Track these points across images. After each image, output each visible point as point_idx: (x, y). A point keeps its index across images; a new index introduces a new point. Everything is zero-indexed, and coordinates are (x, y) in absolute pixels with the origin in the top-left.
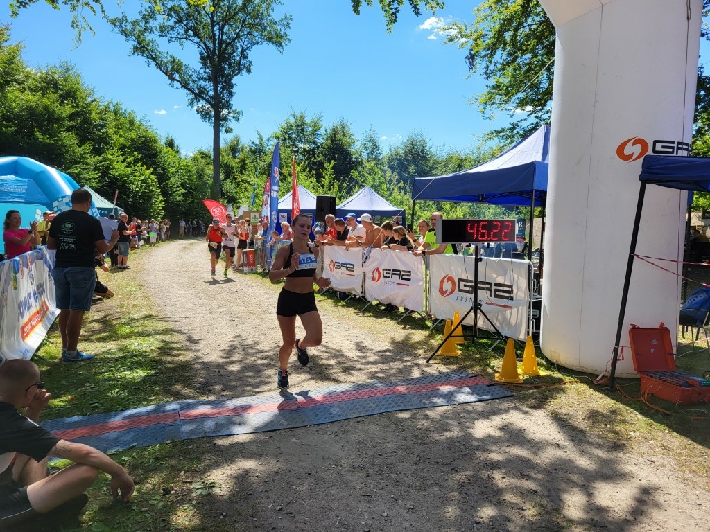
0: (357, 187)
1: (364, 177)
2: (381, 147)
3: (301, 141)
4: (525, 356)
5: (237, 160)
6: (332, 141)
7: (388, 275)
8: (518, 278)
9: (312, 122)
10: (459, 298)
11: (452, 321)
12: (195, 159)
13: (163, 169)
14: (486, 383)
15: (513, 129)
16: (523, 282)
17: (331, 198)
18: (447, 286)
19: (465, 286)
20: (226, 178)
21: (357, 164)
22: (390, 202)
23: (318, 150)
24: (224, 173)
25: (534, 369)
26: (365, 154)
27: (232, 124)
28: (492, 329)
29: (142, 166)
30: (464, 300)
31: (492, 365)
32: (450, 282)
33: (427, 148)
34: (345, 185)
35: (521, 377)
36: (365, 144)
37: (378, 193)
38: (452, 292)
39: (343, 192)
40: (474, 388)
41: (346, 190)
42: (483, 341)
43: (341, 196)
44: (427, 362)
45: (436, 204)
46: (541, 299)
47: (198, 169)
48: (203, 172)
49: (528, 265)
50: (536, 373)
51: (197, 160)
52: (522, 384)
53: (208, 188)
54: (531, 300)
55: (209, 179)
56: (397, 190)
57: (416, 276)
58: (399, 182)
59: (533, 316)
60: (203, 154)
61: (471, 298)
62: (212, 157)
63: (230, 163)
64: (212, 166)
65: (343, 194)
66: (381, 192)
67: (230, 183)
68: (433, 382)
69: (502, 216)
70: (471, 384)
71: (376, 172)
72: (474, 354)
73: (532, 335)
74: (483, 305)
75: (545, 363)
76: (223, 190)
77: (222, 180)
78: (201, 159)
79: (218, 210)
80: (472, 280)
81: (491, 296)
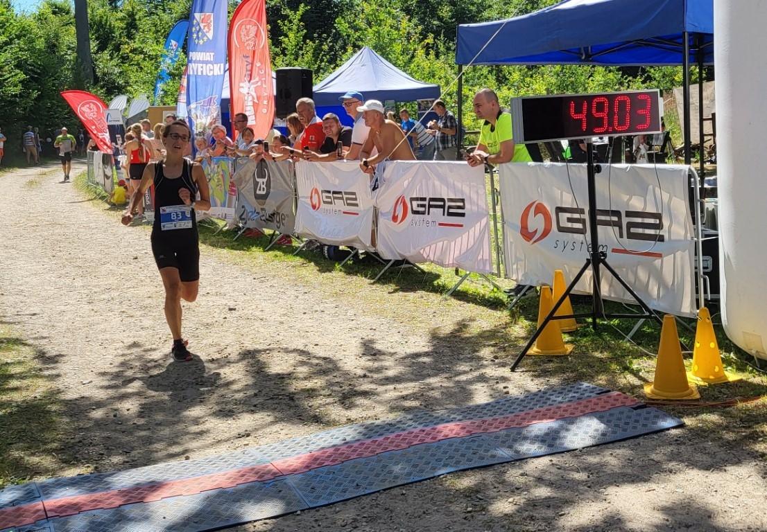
0: (350, 49)
1: (361, 29)
4: (697, 345)
5: (120, 15)
7: (422, 209)
8: (670, 199)
10: (561, 246)
11: (551, 290)
12: (41, 18)
14: (628, 403)
16: (680, 206)
17: (303, 71)
18: (536, 223)
19: (570, 220)
20: (102, 48)
22: (411, 74)
24: (97, 39)
25: (717, 369)
28: (629, 298)
30: (570, 246)
31: (635, 367)
32: (540, 216)
34: (325, 47)
37: (387, 59)
38: (546, 233)
39: (322, 61)
40: (608, 414)
41: (328, 57)
42: (612, 322)
43: (319, 68)
44: (513, 370)
45: (494, 72)
46: (717, 235)
47: (48, 35)
48: (57, 40)
49: (687, 173)
50: (721, 377)
51: (46, 19)
52: (697, 400)
53: (68, 69)
54: (698, 238)
55: (69, 52)
56: (422, 51)
57: (475, 208)
58: (425, 37)
59: (704, 268)
60: (56, 8)
61: (584, 242)
62: (73, 12)
63: (106, 20)
64: (74, 28)
65: (323, 64)
66: (392, 56)
67: (109, 58)
68: (519, 409)
69: (616, 87)
70: (602, 407)
71: (381, 20)
72: (599, 348)
73: (705, 306)
74: (609, 253)
75: (734, 357)
76: (97, 70)
77: (94, 53)
78: (52, 15)
79: (91, 109)
80: (583, 209)
81: (621, 236)
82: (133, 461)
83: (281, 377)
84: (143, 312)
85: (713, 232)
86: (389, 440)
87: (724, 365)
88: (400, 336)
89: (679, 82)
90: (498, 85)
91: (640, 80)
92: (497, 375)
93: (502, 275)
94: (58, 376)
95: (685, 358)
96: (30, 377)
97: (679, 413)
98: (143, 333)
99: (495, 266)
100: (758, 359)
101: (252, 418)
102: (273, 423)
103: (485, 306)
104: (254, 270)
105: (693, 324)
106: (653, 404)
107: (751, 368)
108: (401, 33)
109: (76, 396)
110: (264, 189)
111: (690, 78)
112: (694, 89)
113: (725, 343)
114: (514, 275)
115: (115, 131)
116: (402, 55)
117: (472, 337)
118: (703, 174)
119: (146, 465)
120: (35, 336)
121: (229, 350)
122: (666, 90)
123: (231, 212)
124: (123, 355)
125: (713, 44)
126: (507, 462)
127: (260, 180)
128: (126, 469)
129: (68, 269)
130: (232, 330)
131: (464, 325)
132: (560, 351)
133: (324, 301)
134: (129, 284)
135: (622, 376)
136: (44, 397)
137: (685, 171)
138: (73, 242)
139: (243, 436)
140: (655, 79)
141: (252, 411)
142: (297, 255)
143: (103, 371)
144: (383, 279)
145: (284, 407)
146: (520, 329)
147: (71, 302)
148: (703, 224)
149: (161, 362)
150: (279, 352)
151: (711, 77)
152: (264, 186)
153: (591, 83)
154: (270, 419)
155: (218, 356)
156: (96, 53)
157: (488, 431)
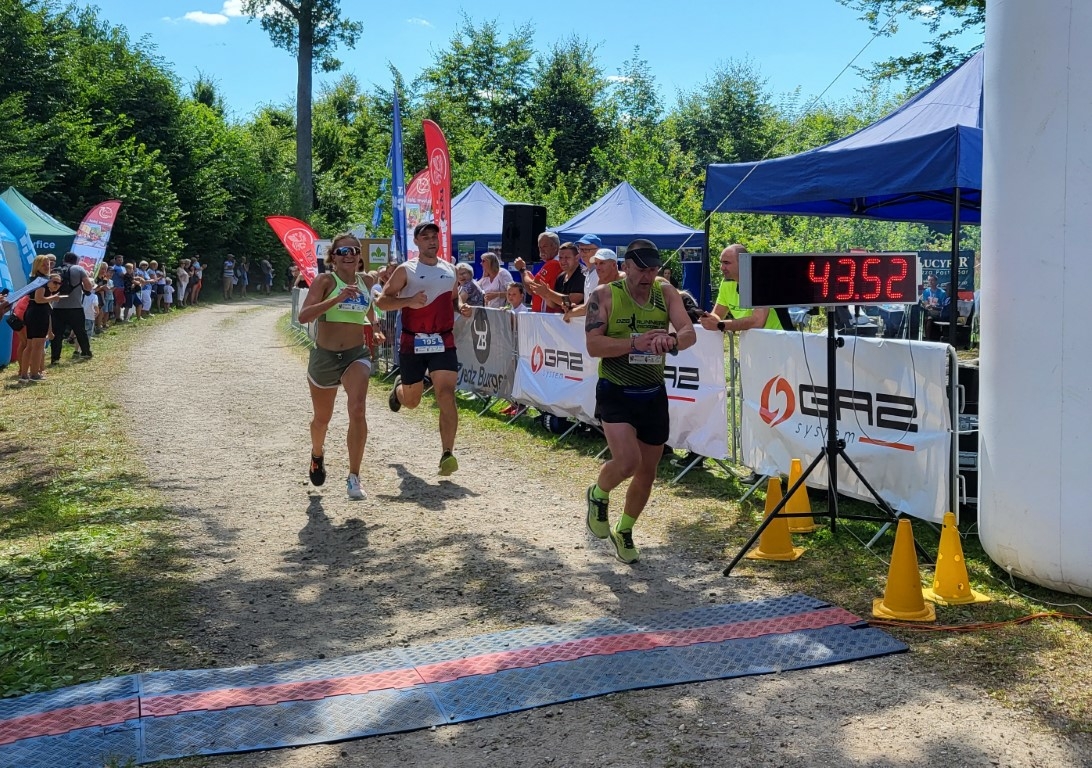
0: (606, 184)
2: (658, 96)
3: (485, 86)
4: (940, 557)
5: (350, 129)
6: (554, 85)
8: (926, 382)
9: (511, 45)
10: (803, 428)
12: (258, 129)
13: (185, 149)
15: (938, 56)
16: (936, 393)
18: (778, 402)
19: (815, 401)
21: (607, 137)
22: (677, 217)
23: (523, 104)
24: (321, 156)
25: (962, 587)
26: (624, 113)
27: (338, 50)
29: (137, 142)
32: (782, 394)
33: (760, 97)
34: (578, 180)
36: (624, 92)
37: (652, 200)
38: (788, 414)
41: (581, 192)
47: (264, 149)
48: (274, 155)
50: (966, 597)
51: (262, 130)
53: (284, 191)
55: (287, 170)
58: (698, 173)
59: (960, 465)
60: (276, 118)
62: (295, 122)
63: (333, 135)
64: (295, 142)
66: (656, 195)
67: (332, 179)
71: (645, 152)
76: (319, 193)
77: (315, 172)
78: (270, 127)
79: (299, 239)
81: (869, 422)
106: (878, 624)
114: (750, 463)
116: (668, 193)
127: (480, 333)
137: (943, 351)
152: (485, 341)
156: (319, 172)
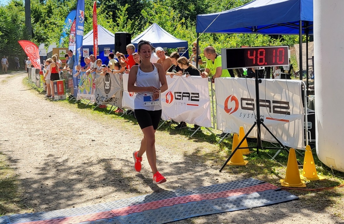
0: (148, 24)
1: (152, 15)
4: (305, 162)
5: (45, 7)
8: (293, 95)
10: (243, 115)
11: (238, 135)
12: (10, 8)
14: (273, 188)
16: (298, 98)
17: (127, 34)
18: (232, 105)
19: (247, 104)
20: (36, 21)
21: (145, 5)
22: (175, 36)
24: (34, 17)
25: (314, 174)
28: (273, 140)
30: (247, 116)
31: (276, 172)
32: (234, 101)
34: (137, 23)
35: (304, 182)
37: (164, 29)
38: (236, 109)
39: (135, 29)
40: (264, 193)
41: (138, 27)
42: (266, 151)
43: (134, 32)
44: (220, 171)
45: (213, 35)
46: (315, 112)
47: (13, 15)
48: (16, 17)
49: (301, 84)
50: (316, 178)
51: (12, 8)
52: (305, 188)
54: (306, 114)
55: (22, 23)
56: (180, 25)
57: (204, 97)
58: (181, 19)
59: (308, 127)
60: (17, 3)
61: (253, 114)
62: (24, 5)
64: (24, 12)
65: (135, 30)
66: (166, 28)
67: (39, 26)
68: (223, 189)
69: (268, 43)
70: (261, 190)
71: (162, 11)
72: (260, 163)
73: (309, 144)
74: (265, 119)
75: (322, 169)
77: (33, 24)
78: (14, 7)
79: (31, 49)
80: (253, 99)
81: (270, 112)
82: (50, 208)
83: (115, 171)
84: (54, 141)
85: (312, 111)
86: (164, 202)
87: (317, 172)
88: (169, 155)
89: (297, 42)
90: (214, 42)
91: (279, 40)
92: (213, 173)
93: (216, 128)
94: (16, 168)
95: (299, 168)
96: (4, 169)
97: (297, 193)
98: (54, 150)
99: (212, 124)
100: (333, 170)
101: (103, 190)
102: (112, 192)
103: (208, 142)
104: (103, 123)
105: (303, 153)
106: (284, 189)
107: (330, 174)
108: (170, 17)
109: (24, 178)
110: (108, 86)
111: (302, 40)
112: (304, 45)
113: (317, 161)
114: (221, 128)
115: (43, 59)
116: (171, 27)
117: (202, 156)
118: (308, 84)
119: (55, 210)
120: (6, 150)
121: (92, 159)
122: (291, 45)
123: (93, 96)
124: (45, 160)
125: (313, 26)
126: (218, 213)
127: (107, 83)
128: (47, 211)
129: (20, 121)
130: (93, 150)
131: (198, 150)
132: (242, 163)
133: (134, 138)
134: (47, 128)
135: (270, 176)
136: (10, 178)
137: (300, 83)
138: (22, 108)
139: (99, 198)
140: (286, 40)
141: (103, 187)
142: (122, 117)
143: (36, 167)
144: (162, 128)
145: (117, 185)
146: (224, 153)
147: (22, 135)
148: (308, 107)
149: (62, 163)
150: (115, 160)
151: (312, 40)
152: (108, 85)
153: (256, 41)
154: (111, 190)
155: (88, 162)
157: (209, 199)
